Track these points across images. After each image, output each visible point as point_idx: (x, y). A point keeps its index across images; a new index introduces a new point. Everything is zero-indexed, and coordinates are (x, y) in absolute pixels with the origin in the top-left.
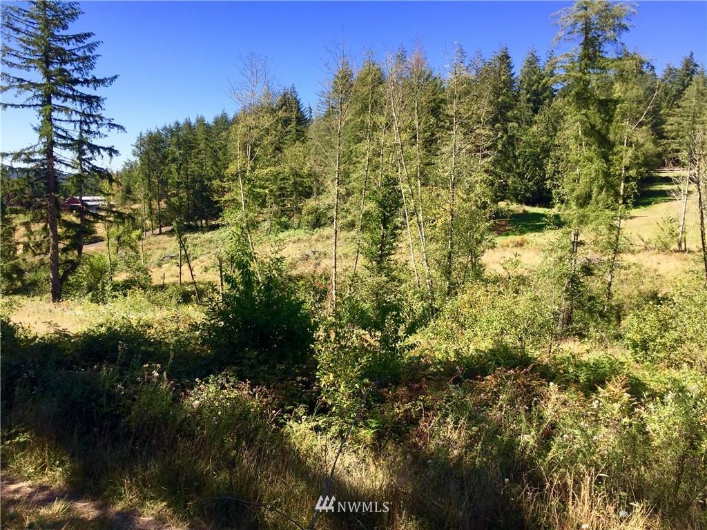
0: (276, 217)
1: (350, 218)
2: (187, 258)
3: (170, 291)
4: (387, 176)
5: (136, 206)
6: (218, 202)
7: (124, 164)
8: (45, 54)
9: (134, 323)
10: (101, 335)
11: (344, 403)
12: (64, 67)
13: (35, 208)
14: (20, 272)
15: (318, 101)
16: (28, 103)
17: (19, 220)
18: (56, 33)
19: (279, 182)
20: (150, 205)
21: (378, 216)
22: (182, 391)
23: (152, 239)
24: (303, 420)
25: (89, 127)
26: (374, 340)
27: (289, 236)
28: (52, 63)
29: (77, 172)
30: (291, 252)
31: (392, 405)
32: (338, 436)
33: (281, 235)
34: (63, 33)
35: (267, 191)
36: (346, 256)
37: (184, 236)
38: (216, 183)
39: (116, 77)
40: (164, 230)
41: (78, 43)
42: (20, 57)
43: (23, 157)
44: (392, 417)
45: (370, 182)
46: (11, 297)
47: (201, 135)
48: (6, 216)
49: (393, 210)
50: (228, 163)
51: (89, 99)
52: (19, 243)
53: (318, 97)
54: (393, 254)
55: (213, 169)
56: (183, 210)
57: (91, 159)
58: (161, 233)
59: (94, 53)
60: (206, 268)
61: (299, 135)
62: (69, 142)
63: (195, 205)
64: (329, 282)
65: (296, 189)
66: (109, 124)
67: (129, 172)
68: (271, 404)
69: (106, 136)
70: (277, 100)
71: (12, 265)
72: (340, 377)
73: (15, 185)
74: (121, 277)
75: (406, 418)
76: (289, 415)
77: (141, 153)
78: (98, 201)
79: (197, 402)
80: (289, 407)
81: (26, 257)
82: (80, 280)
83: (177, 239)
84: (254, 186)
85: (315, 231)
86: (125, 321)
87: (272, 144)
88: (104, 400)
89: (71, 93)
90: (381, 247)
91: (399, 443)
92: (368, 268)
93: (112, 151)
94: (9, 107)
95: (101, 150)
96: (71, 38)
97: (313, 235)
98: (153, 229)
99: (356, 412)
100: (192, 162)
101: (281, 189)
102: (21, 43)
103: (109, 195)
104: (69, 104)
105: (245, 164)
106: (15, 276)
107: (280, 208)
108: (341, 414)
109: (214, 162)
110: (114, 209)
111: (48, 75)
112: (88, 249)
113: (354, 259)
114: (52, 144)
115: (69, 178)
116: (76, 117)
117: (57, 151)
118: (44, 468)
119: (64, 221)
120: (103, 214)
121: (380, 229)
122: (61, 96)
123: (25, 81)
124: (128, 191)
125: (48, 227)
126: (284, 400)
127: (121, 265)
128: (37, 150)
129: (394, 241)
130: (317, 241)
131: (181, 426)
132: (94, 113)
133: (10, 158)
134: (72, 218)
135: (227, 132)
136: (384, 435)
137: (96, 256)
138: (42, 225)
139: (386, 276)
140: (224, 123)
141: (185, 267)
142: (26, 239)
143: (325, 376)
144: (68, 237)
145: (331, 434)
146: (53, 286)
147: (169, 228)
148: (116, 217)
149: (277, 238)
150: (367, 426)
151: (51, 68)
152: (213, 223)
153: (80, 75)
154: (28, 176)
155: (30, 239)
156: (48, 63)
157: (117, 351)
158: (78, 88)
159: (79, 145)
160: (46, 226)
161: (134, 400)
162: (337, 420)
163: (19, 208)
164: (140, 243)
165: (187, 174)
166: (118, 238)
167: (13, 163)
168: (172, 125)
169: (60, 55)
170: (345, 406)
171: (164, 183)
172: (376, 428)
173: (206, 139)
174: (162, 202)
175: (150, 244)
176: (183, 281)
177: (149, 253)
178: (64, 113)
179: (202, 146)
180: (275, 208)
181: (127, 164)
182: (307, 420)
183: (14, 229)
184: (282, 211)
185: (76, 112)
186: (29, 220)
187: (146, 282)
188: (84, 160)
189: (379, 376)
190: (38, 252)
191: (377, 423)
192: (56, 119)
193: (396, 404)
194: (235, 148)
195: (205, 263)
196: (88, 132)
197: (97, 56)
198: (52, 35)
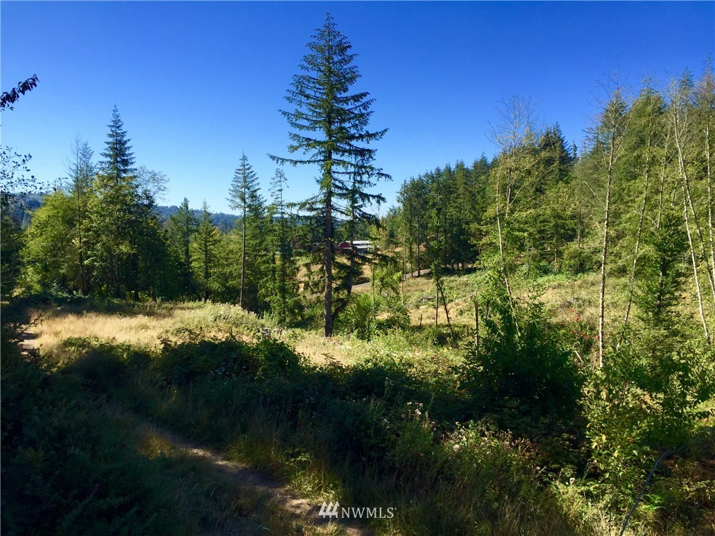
0: (534, 261)
1: (620, 263)
2: (443, 301)
3: (426, 332)
4: (668, 216)
5: (398, 250)
6: (475, 245)
7: (388, 210)
8: (329, 116)
9: (397, 361)
10: (369, 370)
11: (620, 471)
12: (343, 125)
13: (314, 252)
14: (301, 308)
15: (584, 138)
16: (313, 159)
17: (301, 261)
18: (339, 96)
19: (539, 225)
20: (411, 249)
21: (656, 261)
22: (443, 433)
23: (412, 281)
24: (571, 483)
25: (361, 178)
26: (655, 402)
27: (549, 281)
28: (333, 122)
29: (349, 218)
30: (550, 298)
31: (680, 480)
32: (611, 507)
33: (540, 280)
34: (344, 95)
35: (526, 234)
36: (615, 305)
37: (441, 279)
38: (474, 226)
39: (386, 130)
40: (422, 272)
41: (356, 103)
42: (308, 120)
43: (308, 206)
44: (681, 495)
45: (647, 224)
46: (293, 329)
47: (460, 180)
48: (292, 259)
49: (675, 255)
50: (486, 207)
51: (361, 152)
52: (301, 282)
53: (585, 134)
54: (675, 305)
55: (471, 212)
56: (441, 253)
57: (361, 206)
58: (419, 276)
59: (369, 110)
60: (461, 311)
61: (563, 174)
62: (344, 191)
63: (452, 249)
64: (594, 332)
65: (557, 232)
66: (378, 174)
67: (393, 217)
68: (534, 459)
69: (375, 185)
70: (540, 139)
71: (295, 301)
72: (614, 440)
73: (300, 231)
74: (383, 316)
75: (699, 499)
76: (555, 474)
77: (405, 200)
78: (367, 244)
79: (457, 446)
80: (555, 466)
81: (306, 295)
82: (349, 317)
83: (434, 282)
84: (513, 229)
85: (579, 276)
86: (389, 358)
87: (533, 185)
88: (371, 432)
89: (348, 148)
90: (659, 297)
91: (689, 527)
92: (643, 320)
93: (380, 198)
94: (299, 163)
95: (371, 198)
96: (349, 99)
97: (576, 280)
98: (413, 272)
99: (633, 482)
100: (451, 206)
101: (540, 232)
102: (310, 107)
103: (376, 239)
104: (346, 158)
105: (503, 207)
106: (297, 311)
107: (539, 251)
108: (616, 482)
109: (472, 205)
110: (379, 253)
111: (330, 134)
112: (356, 289)
113: (624, 309)
114: (330, 194)
115: (343, 224)
116: (352, 169)
117: (334, 200)
118: (320, 489)
119: (337, 263)
120: (369, 256)
121: (659, 275)
122: (339, 151)
123: (311, 140)
124: (392, 235)
125: (325, 268)
126: (548, 457)
127: (383, 306)
128: (318, 199)
129: (677, 290)
130: (580, 287)
131: (442, 468)
132: (366, 165)
133: (297, 208)
134: (343, 260)
135: (486, 175)
136: (669, 515)
137: (362, 295)
138: (319, 266)
139: (665, 329)
140: (483, 167)
141: (441, 309)
142: (307, 279)
143: (597, 437)
144: (340, 278)
145: (604, 502)
146: (327, 322)
147: (427, 271)
148: (381, 260)
149: (535, 283)
150: (648, 501)
151: (333, 127)
152: (470, 266)
153: (356, 131)
154: (311, 223)
155: (310, 278)
156: (330, 123)
157: (383, 386)
158: (354, 143)
159: (354, 194)
160: (323, 267)
161: (398, 435)
162: (612, 488)
163: (302, 251)
164: (401, 285)
165: (445, 218)
166: (382, 279)
167: (299, 212)
168: (433, 172)
169: (340, 115)
170: (621, 474)
171: (424, 227)
172: (659, 504)
173: (465, 183)
174: (421, 246)
175: (409, 285)
176: (439, 323)
177: (408, 294)
178: (341, 166)
179: (461, 190)
180: (534, 251)
181: (391, 210)
182: (575, 483)
183: (298, 269)
184: (541, 255)
185: (351, 164)
186: (309, 261)
187: (405, 322)
188: (356, 207)
189: (661, 445)
190: (316, 290)
191: (660, 500)
192: (334, 172)
193: (685, 481)
194: (494, 191)
195: (460, 306)
196: (361, 182)
197: (371, 112)
198: (335, 98)
